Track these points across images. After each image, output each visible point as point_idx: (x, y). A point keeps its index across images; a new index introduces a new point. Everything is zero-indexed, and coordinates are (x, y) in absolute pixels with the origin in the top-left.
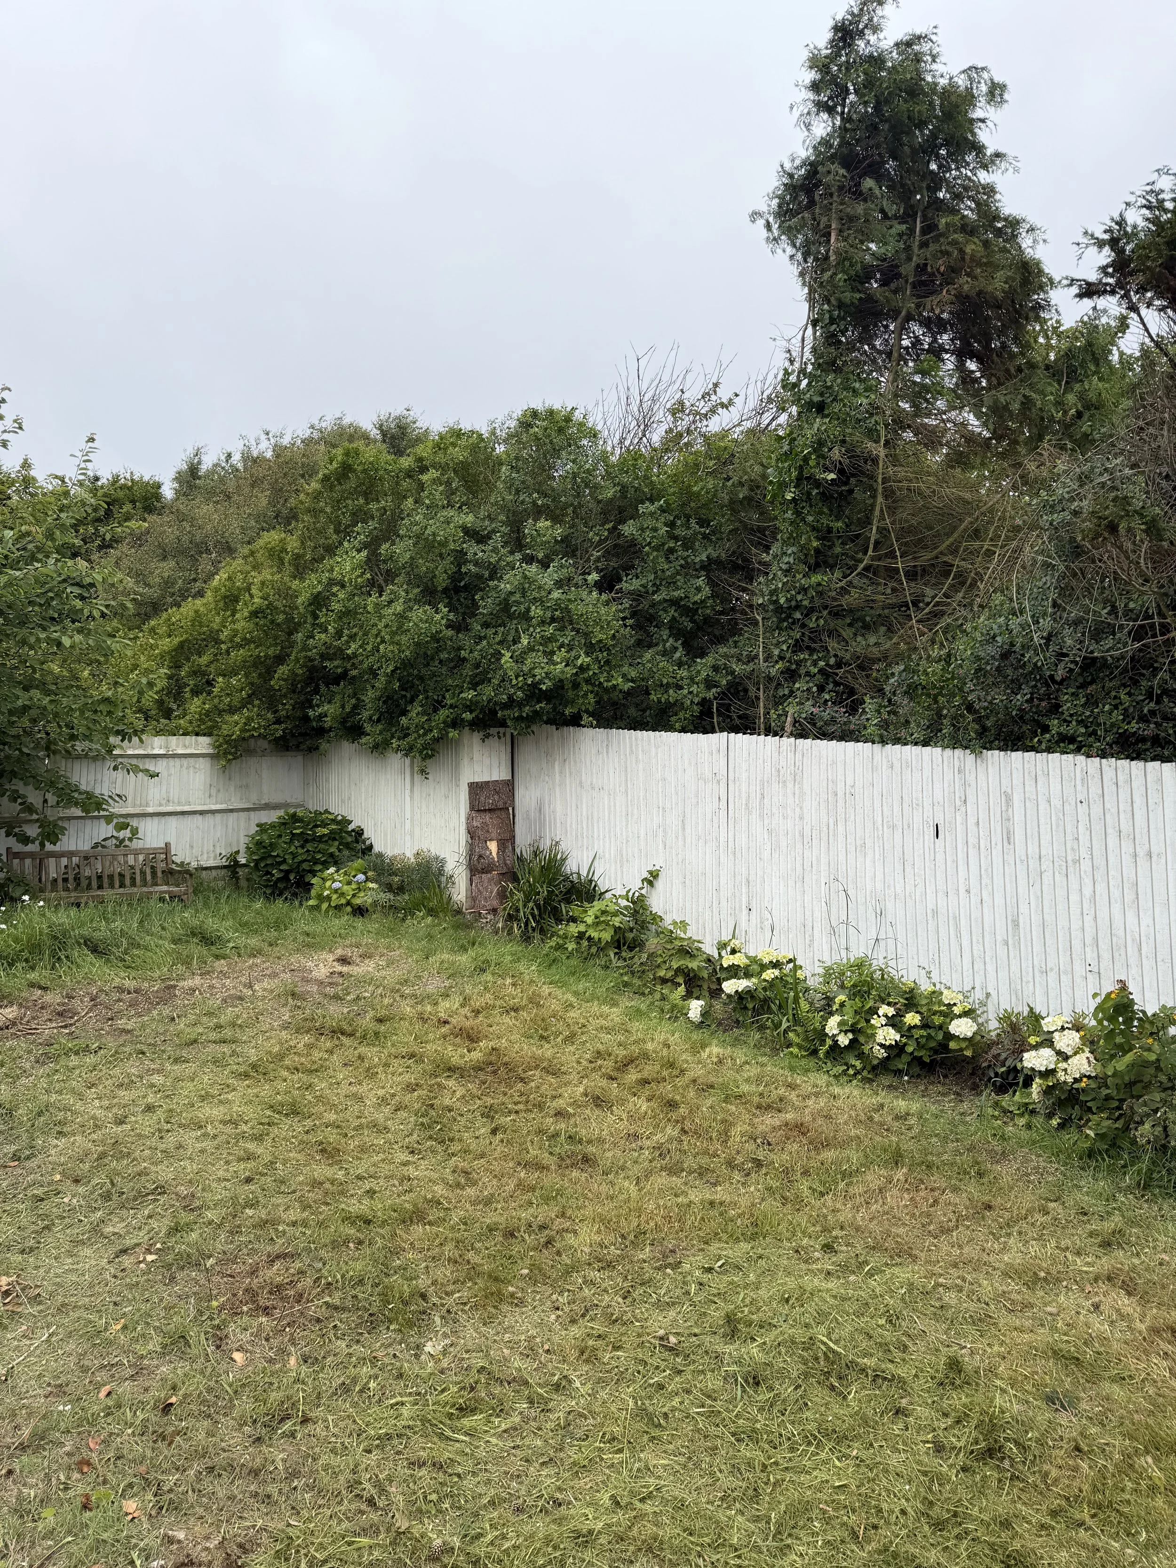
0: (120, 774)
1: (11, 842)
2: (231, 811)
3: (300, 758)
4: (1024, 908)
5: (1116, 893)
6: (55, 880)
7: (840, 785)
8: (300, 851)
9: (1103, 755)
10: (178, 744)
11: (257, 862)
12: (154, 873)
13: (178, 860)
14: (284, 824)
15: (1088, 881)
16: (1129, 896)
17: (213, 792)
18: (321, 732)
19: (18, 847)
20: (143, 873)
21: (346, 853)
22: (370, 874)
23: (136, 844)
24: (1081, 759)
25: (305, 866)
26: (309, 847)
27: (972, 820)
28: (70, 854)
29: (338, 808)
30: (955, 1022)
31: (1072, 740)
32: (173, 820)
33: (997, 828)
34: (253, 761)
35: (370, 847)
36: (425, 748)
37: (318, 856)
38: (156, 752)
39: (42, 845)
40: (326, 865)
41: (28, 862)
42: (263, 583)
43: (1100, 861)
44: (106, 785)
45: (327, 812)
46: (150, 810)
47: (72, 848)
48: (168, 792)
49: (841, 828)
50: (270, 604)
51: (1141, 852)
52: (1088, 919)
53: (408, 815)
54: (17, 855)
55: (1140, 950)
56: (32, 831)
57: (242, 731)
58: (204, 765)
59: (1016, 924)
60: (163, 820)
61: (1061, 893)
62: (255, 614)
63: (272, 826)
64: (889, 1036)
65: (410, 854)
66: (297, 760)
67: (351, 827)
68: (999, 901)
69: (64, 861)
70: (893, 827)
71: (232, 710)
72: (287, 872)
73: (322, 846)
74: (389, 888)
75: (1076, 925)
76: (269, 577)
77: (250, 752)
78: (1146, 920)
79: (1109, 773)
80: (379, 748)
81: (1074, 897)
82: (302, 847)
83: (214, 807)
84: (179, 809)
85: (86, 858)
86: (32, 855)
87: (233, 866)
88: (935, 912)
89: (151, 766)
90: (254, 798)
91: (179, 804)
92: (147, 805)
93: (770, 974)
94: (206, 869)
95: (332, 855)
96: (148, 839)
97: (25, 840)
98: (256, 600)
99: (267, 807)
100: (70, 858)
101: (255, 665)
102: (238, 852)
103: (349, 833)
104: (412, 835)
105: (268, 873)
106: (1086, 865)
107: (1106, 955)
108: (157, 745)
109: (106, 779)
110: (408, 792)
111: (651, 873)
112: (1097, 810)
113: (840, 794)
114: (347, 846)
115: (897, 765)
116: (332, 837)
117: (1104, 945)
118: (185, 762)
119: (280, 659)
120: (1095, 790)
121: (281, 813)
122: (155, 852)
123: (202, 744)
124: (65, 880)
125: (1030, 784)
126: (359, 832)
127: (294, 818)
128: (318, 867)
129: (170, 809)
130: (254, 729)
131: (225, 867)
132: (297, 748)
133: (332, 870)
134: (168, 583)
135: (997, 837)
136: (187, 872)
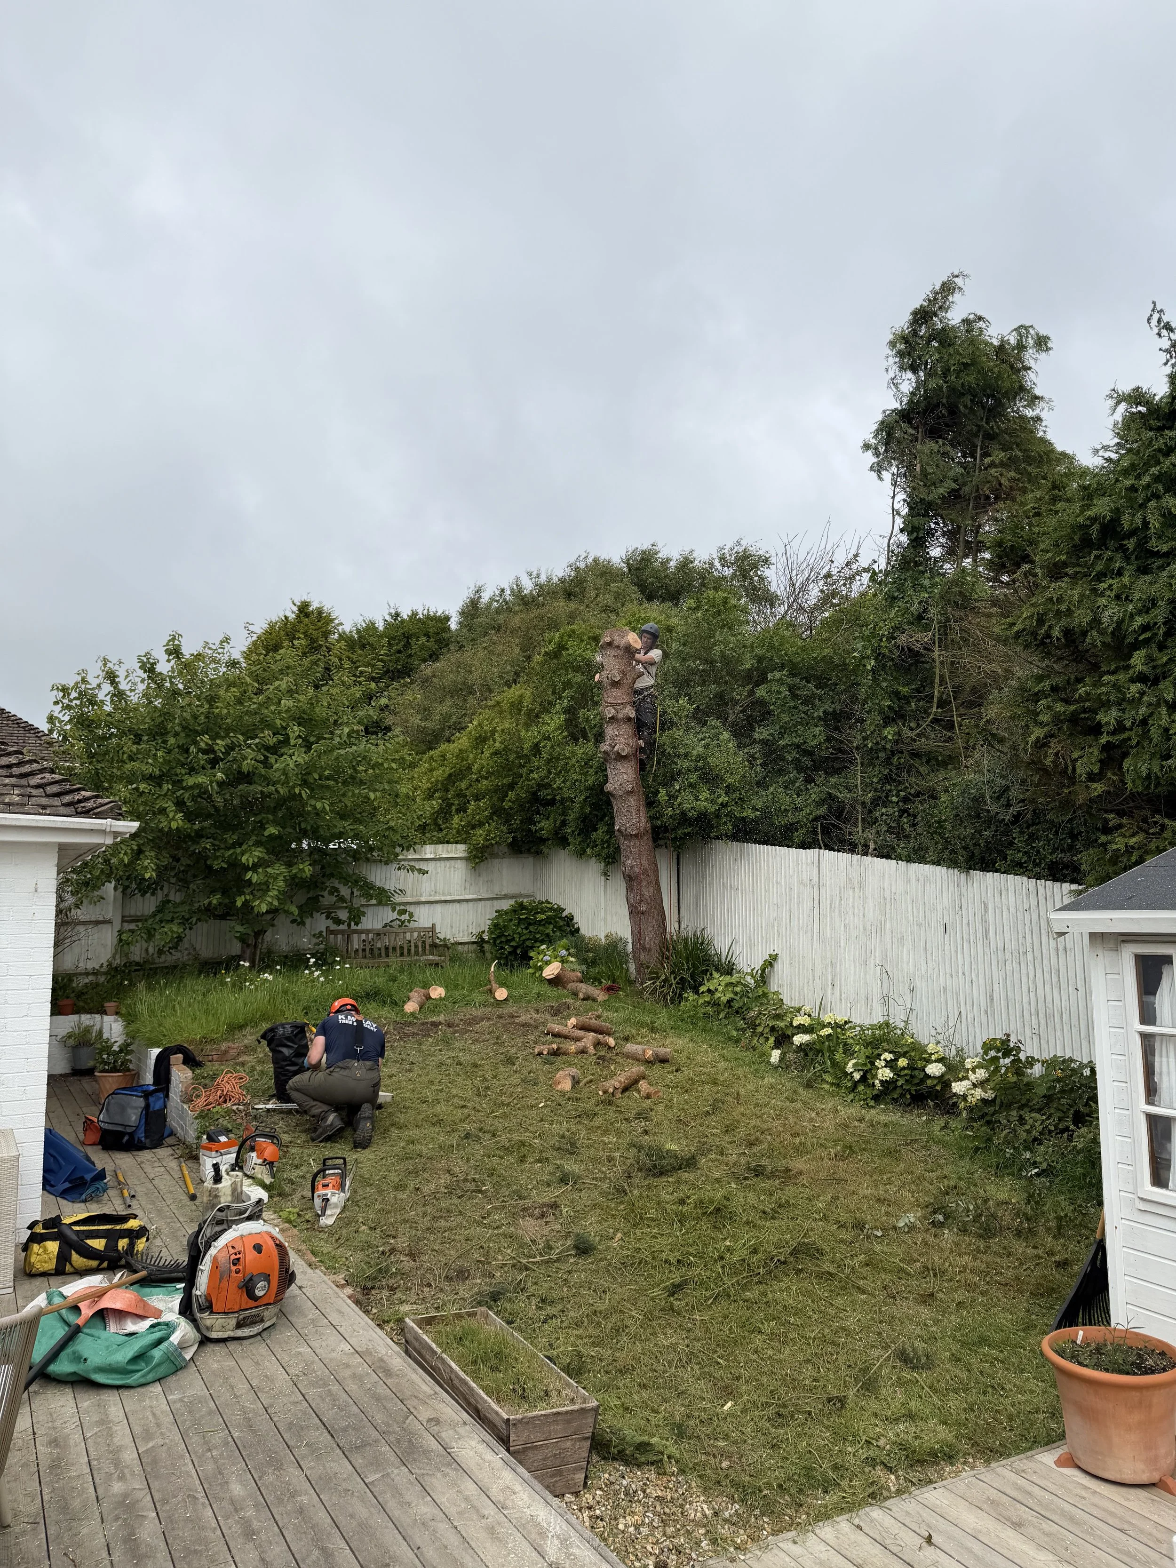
0: (402, 873)
1: (329, 923)
2: (480, 900)
3: (531, 859)
4: (996, 986)
5: (1047, 977)
6: (357, 950)
7: (888, 892)
8: (525, 932)
9: (1038, 877)
10: (443, 850)
11: (495, 939)
12: (424, 947)
13: (441, 936)
14: (515, 911)
15: (1031, 967)
16: (1055, 979)
17: (468, 885)
18: (543, 841)
19: (333, 927)
20: (416, 946)
21: (558, 934)
22: (572, 950)
23: (413, 925)
24: (1025, 879)
25: (528, 943)
26: (531, 928)
27: (965, 922)
28: (367, 932)
29: (557, 900)
30: (930, 1066)
31: (1020, 865)
32: (438, 907)
33: (979, 927)
34: (496, 862)
35: (578, 930)
36: (608, 857)
37: (538, 936)
38: (428, 856)
39: (349, 925)
40: (542, 942)
41: (340, 936)
42: (503, 731)
43: (1037, 953)
44: (393, 881)
45: (547, 902)
46: (423, 899)
47: (370, 927)
48: (435, 886)
49: (888, 925)
50: (506, 747)
51: (1061, 948)
52: (1032, 995)
53: (602, 906)
54: (332, 932)
55: (1062, 1018)
56: (343, 915)
57: (486, 840)
58: (461, 865)
59: (992, 999)
60: (432, 906)
61: (1017, 976)
62: (496, 753)
63: (506, 913)
64: (885, 1074)
65: (602, 936)
66: (530, 861)
67: (564, 914)
68: (982, 981)
69: (363, 936)
70: (919, 925)
71: (481, 824)
72: (515, 948)
73: (541, 928)
74: (584, 961)
75: (1025, 1000)
76: (507, 726)
77: (494, 856)
78: (1064, 997)
79: (1041, 890)
80: (581, 854)
81: (1024, 980)
82: (527, 928)
83: (467, 897)
84: (443, 898)
85: (378, 935)
86: (342, 932)
87: (480, 942)
88: (945, 989)
89: (423, 866)
90: (497, 890)
91: (444, 894)
92: (421, 895)
93: (827, 1031)
94: (461, 944)
95: (548, 935)
96: (421, 921)
97: (338, 921)
98: (497, 744)
99: (506, 897)
100: (367, 935)
101: (496, 791)
102: (483, 932)
103: (561, 918)
104: (605, 920)
105: (502, 948)
106: (1030, 956)
107: (1043, 1022)
108: (429, 851)
109: (393, 877)
110: (602, 888)
111: (770, 956)
112: (1035, 917)
113: (888, 898)
114: (560, 928)
115: (921, 879)
116: (548, 921)
117: (1041, 1015)
118: (448, 863)
119: (511, 787)
120: (1034, 903)
121: (512, 902)
122: (425, 930)
123: (460, 850)
124: (364, 950)
125: (997, 896)
126: (570, 918)
127: (521, 906)
128: (537, 944)
129: (437, 898)
130: (493, 838)
131: (473, 943)
132: (529, 851)
133: (544, 947)
134: (446, 718)
135: (979, 935)
136: (445, 946)
